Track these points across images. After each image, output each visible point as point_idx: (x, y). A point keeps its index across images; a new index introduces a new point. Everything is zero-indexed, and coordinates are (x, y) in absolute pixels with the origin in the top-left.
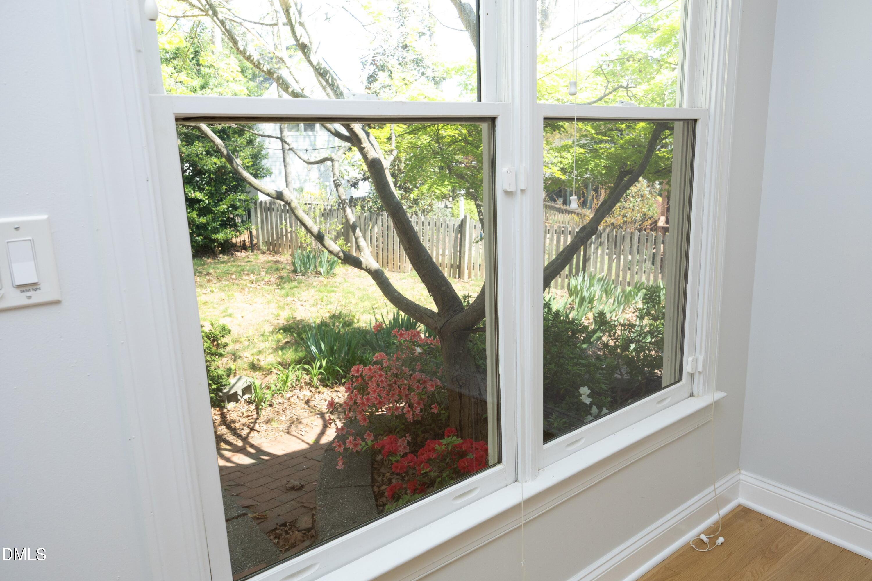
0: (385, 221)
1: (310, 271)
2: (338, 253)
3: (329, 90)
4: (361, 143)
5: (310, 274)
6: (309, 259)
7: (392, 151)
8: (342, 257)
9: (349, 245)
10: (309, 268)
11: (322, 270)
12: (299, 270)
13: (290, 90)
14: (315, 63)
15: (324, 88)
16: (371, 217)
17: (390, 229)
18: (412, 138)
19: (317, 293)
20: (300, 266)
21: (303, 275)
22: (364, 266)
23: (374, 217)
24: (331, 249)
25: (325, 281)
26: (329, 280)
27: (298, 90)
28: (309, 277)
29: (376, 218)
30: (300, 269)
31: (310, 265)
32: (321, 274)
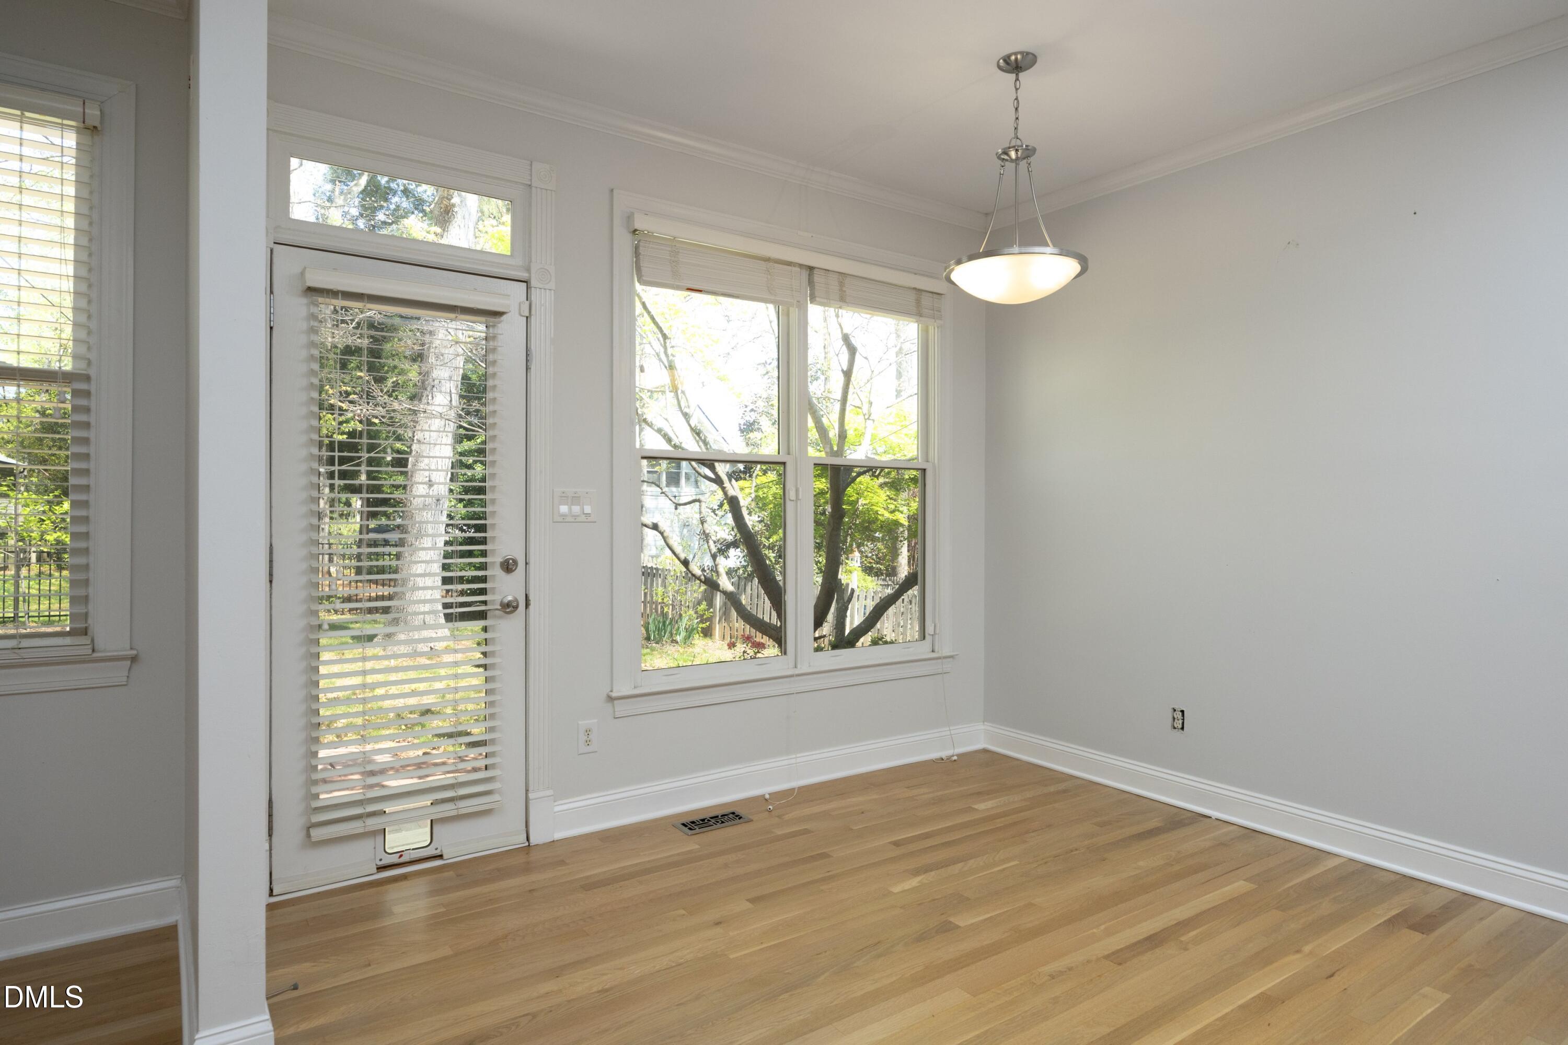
0: (755, 587)
1: (665, 639)
2: (700, 577)
3: (701, 443)
4: (723, 484)
5: (664, 642)
6: (664, 626)
7: (751, 494)
8: (703, 580)
9: (711, 610)
10: (664, 637)
11: (678, 638)
12: (652, 638)
13: (673, 443)
14: (693, 426)
15: (698, 442)
16: (739, 583)
17: (761, 598)
18: (777, 488)
19: (672, 661)
20: (654, 632)
21: (657, 643)
22: (721, 588)
23: (743, 583)
24: (694, 572)
25: (681, 650)
26: (686, 649)
27: (678, 444)
28: (663, 645)
29: (745, 584)
30: (654, 636)
31: (665, 633)
32: (677, 642)
